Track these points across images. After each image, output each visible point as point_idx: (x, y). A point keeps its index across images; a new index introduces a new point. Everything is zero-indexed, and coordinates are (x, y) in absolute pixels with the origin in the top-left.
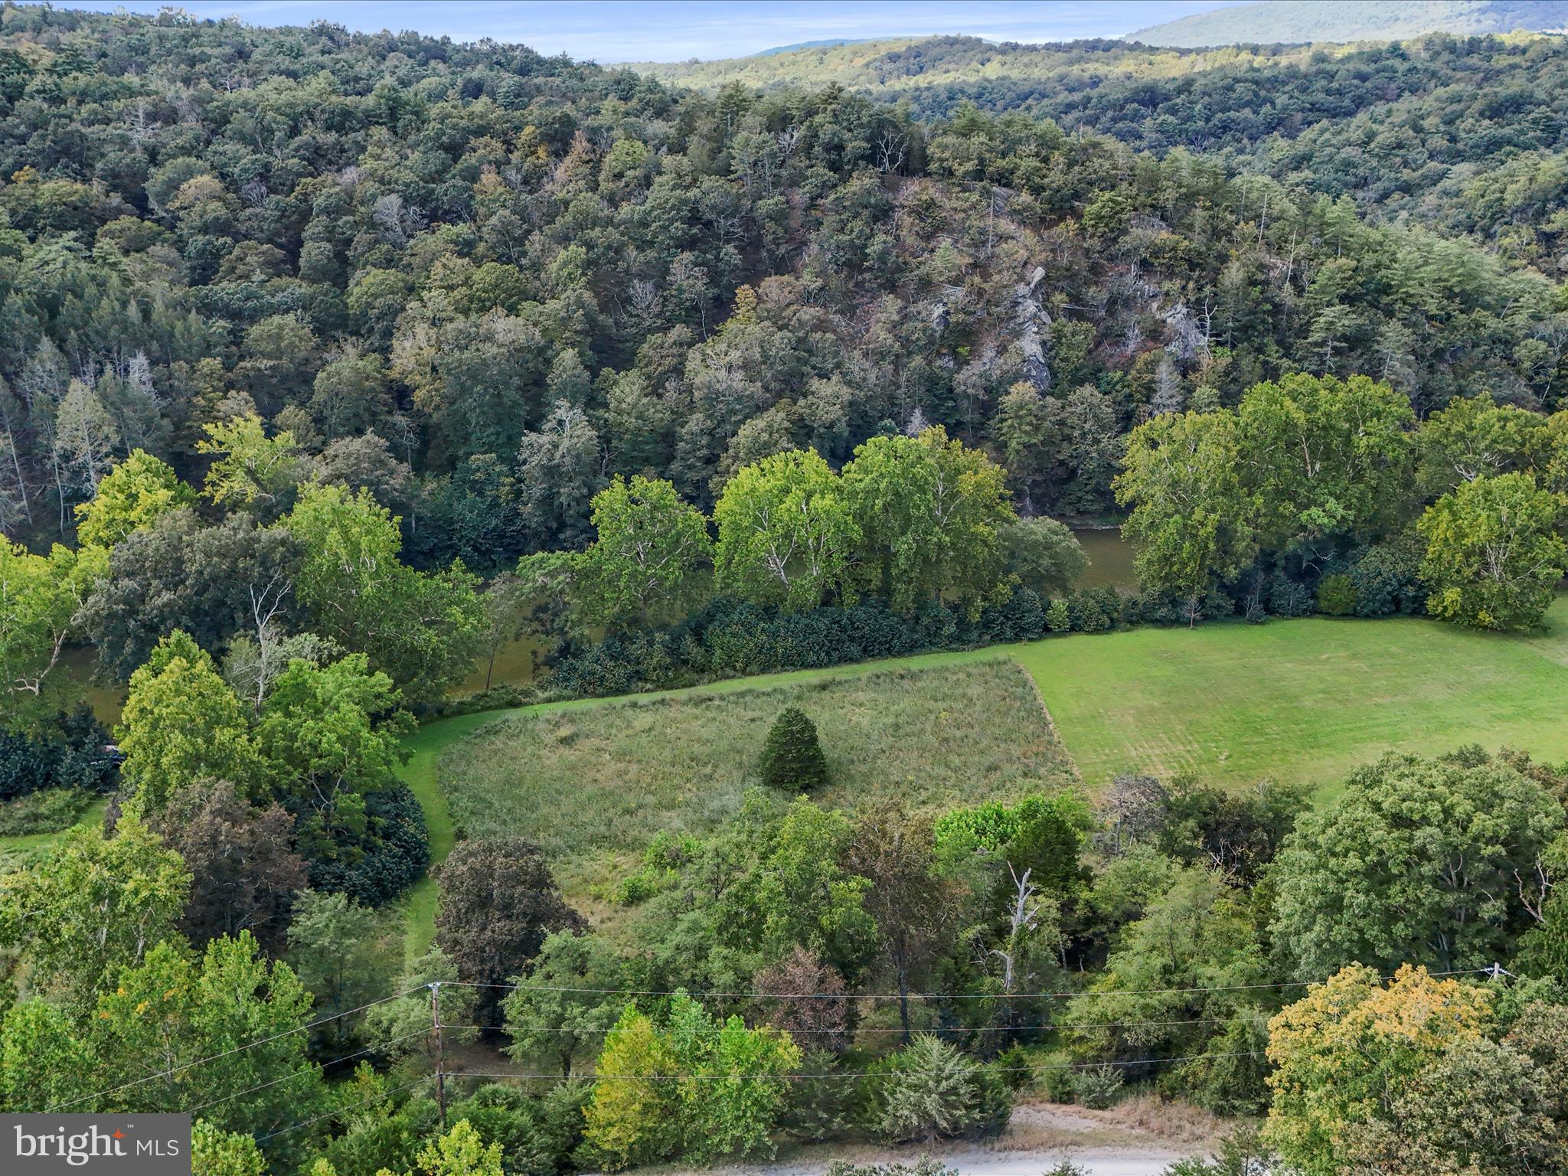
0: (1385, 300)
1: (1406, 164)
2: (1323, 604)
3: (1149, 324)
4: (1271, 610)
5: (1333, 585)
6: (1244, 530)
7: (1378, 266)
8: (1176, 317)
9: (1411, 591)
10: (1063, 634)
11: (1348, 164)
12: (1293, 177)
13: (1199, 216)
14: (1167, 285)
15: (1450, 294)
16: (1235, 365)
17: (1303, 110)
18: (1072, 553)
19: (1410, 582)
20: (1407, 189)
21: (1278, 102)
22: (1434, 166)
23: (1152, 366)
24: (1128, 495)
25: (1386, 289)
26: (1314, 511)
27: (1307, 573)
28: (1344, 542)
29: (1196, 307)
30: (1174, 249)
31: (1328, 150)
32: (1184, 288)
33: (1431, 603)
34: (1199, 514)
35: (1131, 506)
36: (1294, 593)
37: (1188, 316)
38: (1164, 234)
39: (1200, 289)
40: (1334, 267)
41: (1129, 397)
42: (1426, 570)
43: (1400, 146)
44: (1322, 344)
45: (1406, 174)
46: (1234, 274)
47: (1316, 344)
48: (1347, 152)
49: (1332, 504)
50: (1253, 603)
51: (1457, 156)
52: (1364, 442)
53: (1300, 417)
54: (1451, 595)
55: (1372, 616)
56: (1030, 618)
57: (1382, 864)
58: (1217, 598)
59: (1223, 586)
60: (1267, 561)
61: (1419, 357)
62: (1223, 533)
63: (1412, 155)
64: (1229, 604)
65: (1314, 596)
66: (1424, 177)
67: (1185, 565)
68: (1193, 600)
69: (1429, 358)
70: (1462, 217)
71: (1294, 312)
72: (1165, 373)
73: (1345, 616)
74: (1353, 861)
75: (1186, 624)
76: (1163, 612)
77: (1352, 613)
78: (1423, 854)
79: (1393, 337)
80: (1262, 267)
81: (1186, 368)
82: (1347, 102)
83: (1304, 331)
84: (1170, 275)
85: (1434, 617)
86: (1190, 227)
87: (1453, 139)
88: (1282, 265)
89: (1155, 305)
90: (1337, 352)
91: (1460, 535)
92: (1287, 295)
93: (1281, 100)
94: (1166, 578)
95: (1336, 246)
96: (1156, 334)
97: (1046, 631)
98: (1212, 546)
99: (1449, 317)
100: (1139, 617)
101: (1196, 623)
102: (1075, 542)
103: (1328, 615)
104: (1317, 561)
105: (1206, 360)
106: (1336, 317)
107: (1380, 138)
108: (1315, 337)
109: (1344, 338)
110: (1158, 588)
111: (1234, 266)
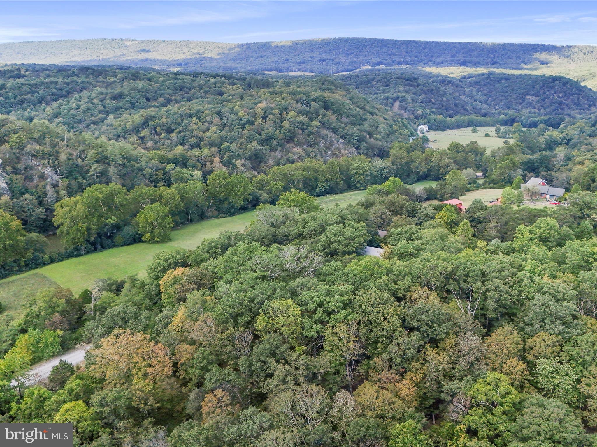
0: (107, 161)
1: (92, 115)
2: (116, 244)
3: (39, 174)
4: (104, 248)
5: (118, 238)
6: (93, 227)
7: (103, 151)
8: (47, 171)
9: (137, 236)
10: (49, 264)
11: (74, 116)
12: (57, 120)
13: (47, 140)
14: (42, 162)
15: (123, 158)
16: (69, 184)
17: (49, 95)
18: (44, 242)
19: (137, 234)
20: (94, 123)
21: (40, 92)
22: (100, 116)
23: (45, 186)
24: (59, 223)
25: (106, 158)
26: (109, 220)
27: (110, 237)
28: (117, 227)
29: (54, 168)
30: (43, 151)
31: (66, 111)
32: (48, 162)
33: (143, 238)
34: (80, 225)
35: (59, 226)
36: (108, 242)
37: (51, 171)
38: (38, 146)
39: (53, 162)
40: (91, 153)
41: (39, 197)
42: (141, 230)
43: (88, 109)
44: (94, 175)
45: (93, 118)
46: (63, 157)
47: (91, 175)
48: (72, 112)
49: (113, 217)
50: (98, 246)
51: (107, 113)
52: (117, 201)
53: (100, 196)
54: (148, 235)
55: (130, 244)
56: (39, 261)
57: (164, 268)
58: (89, 246)
59: (90, 243)
60: (99, 235)
61: (120, 176)
62: (88, 229)
63: (93, 112)
64: (93, 248)
65: (113, 242)
66: (99, 119)
67: (79, 239)
68: (83, 248)
69: (123, 176)
70: (116, 133)
71: (82, 167)
72: (49, 188)
73: (122, 246)
74: (159, 269)
75: (82, 255)
76: (75, 253)
77: (125, 245)
78: (171, 264)
79: (112, 171)
80: (71, 154)
81: (55, 186)
82: (64, 93)
83: (87, 172)
84: (43, 158)
85: (145, 242)
86: (45, 144)
87: (104, 107)
88: (75, 153)
89: (40, 168)
90: (98, 177)
91: (147, 220)
92: (79, 161)
93: (41, 92)
94: (74, 244)
95: (90, 146)
96: (42, 177)
97: (45, 264)
98: (86, 233)
99: (125, 164)
100: (69, 256)
101: (85, 254)
102: (45, 239)
103: (118, 246)
104: (112, 233)
105: (60, 183)
106: (97, 167)
107: (82, 107)
108: (92, 173)
109: (99, 173)
110: (72, 247)
111: (63, 154)
